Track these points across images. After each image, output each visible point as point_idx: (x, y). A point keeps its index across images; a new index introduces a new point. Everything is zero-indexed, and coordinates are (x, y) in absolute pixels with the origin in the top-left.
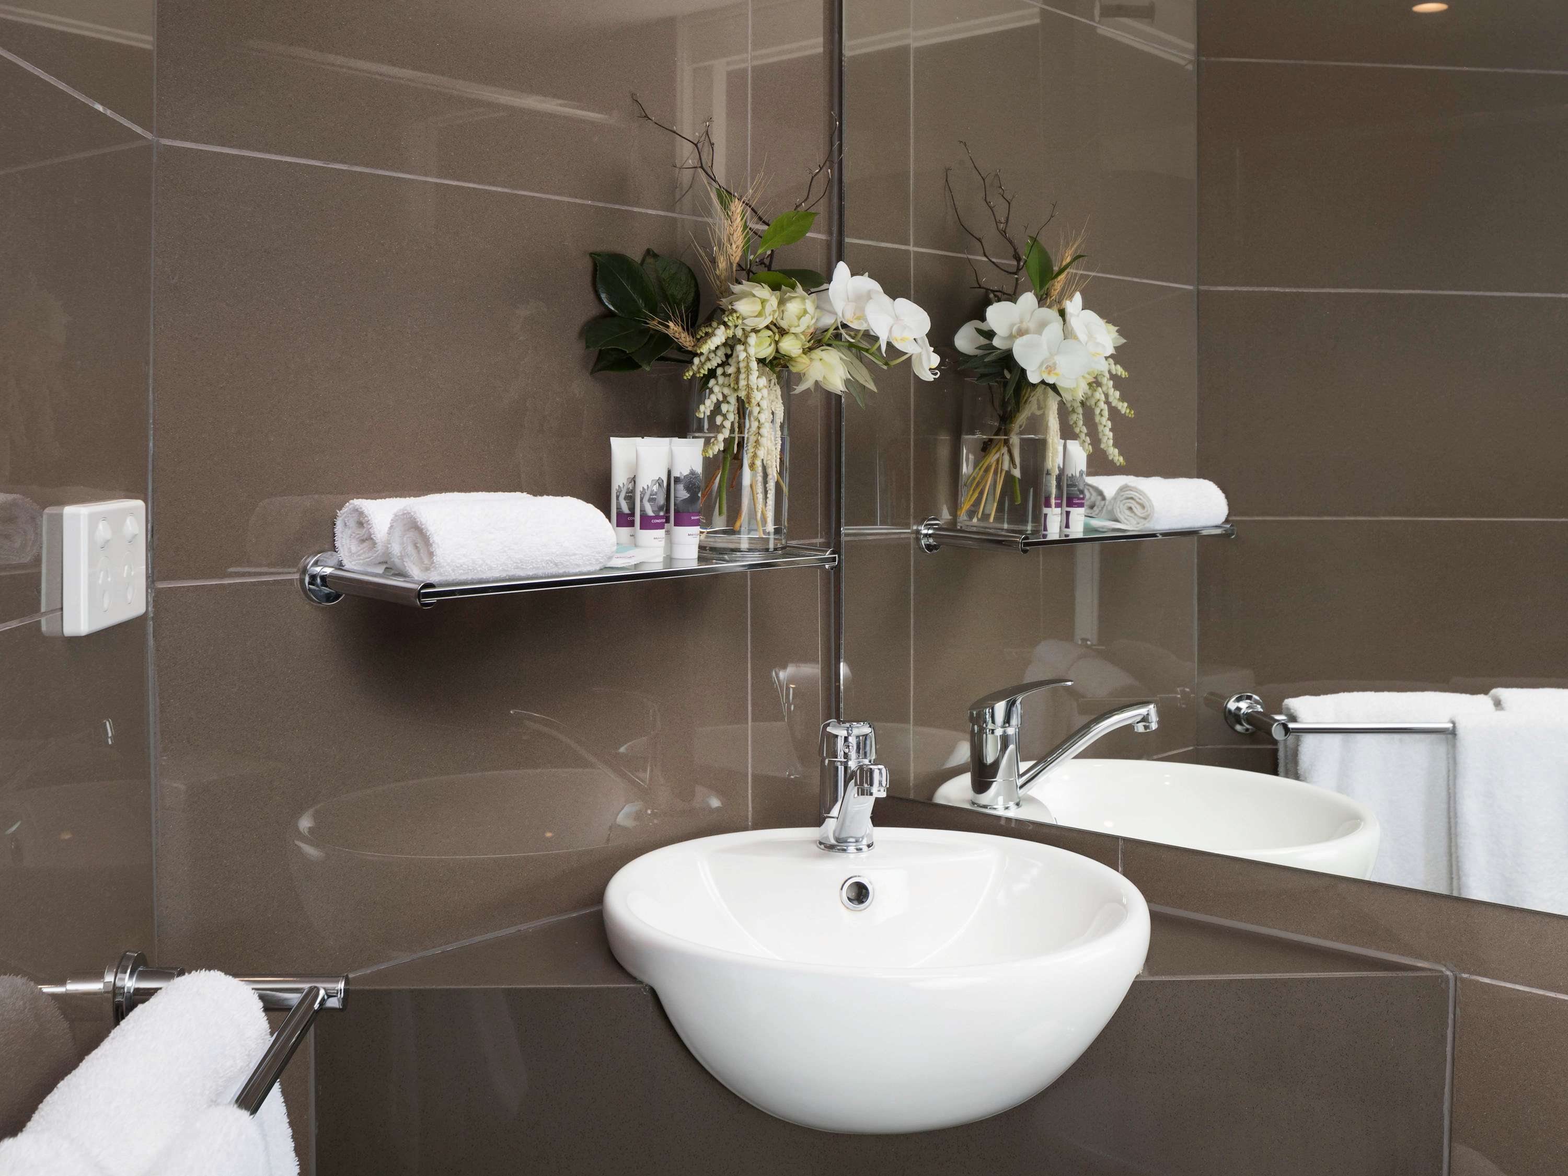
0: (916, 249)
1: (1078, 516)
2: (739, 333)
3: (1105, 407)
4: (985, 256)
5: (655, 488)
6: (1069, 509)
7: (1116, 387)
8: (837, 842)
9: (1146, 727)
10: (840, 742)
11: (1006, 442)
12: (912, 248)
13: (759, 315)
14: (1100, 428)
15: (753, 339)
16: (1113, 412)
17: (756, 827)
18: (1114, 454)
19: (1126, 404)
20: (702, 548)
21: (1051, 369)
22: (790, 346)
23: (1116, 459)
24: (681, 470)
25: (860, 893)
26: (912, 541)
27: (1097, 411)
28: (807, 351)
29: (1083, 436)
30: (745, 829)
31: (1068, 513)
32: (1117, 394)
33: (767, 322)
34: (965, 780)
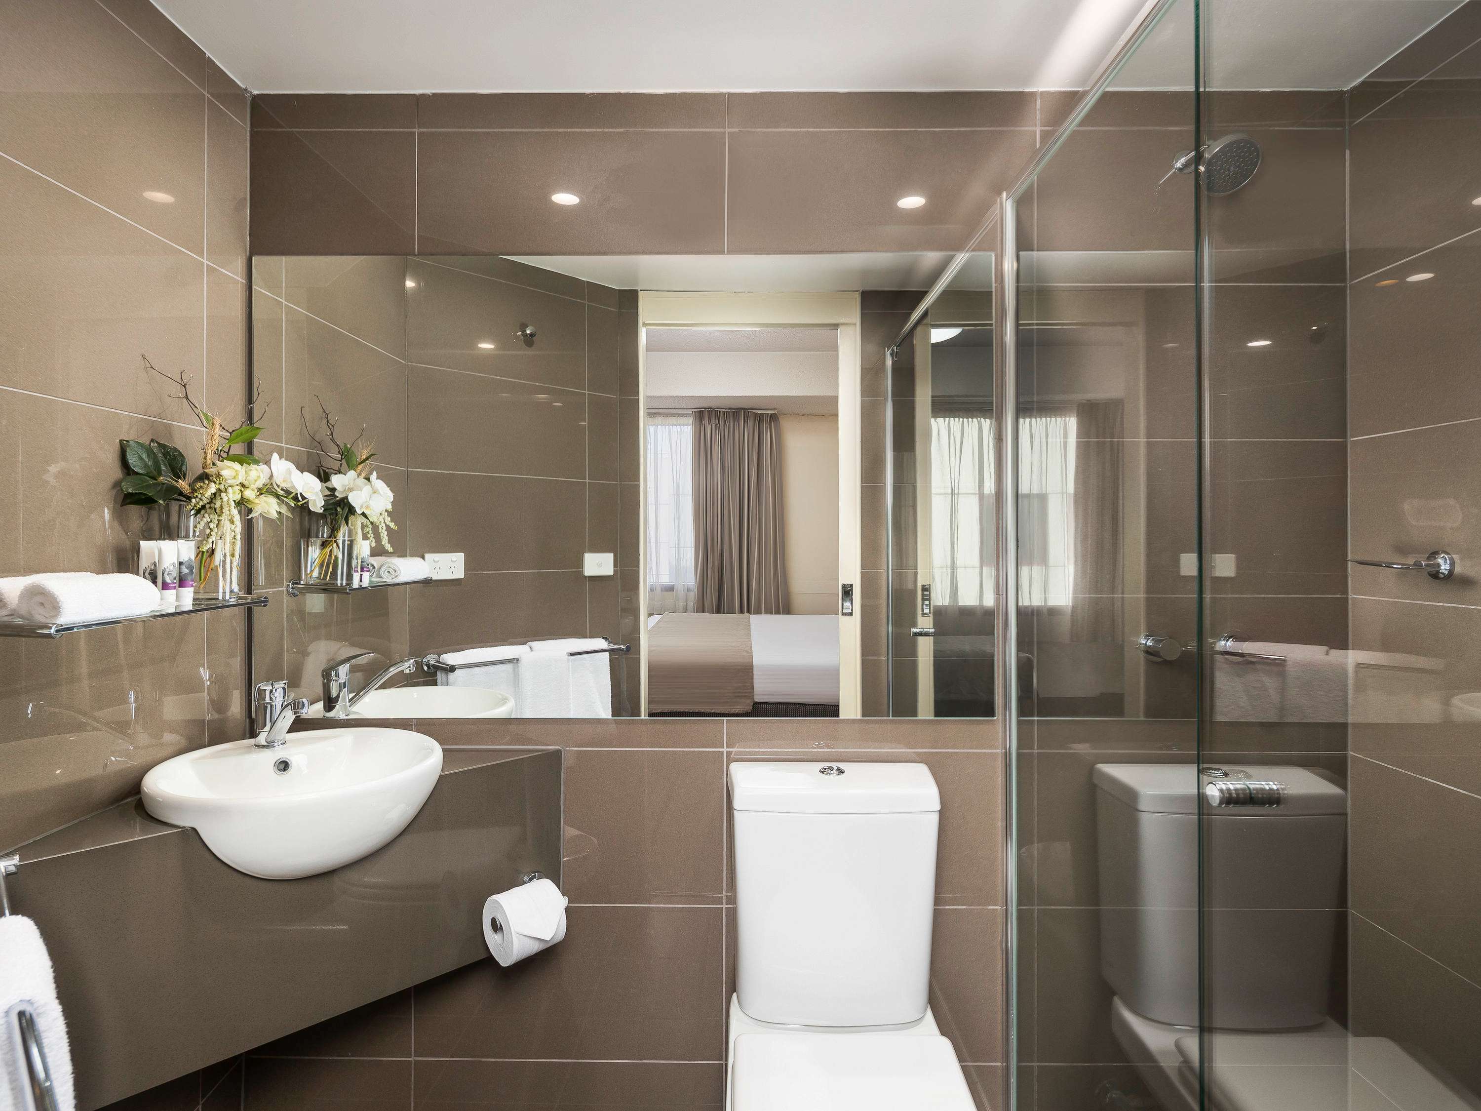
0: (286, 446)
1: (366, 575)
2: (222, 487)
3: (384, 525)
4: (323, 451)
5: (172, 568)
6: (362, 573)
7: (388, 515)
8: (267, 743)
9: (410, 670)
10: (268, 693)
11: (336, 542)
12: (283, 445)
13: (234, 478)
14: (382, 535)
15: (230, 490)
16: (388, 527)
17: (209, 746)
18: (388, 547)
19: (393, 524)
20: (194, 600)
21: (367, 507)
22: (249, 494)
23: (389, 550)
24: (184, 558)
25: (284, 766)
26: (285, 591)
27: (380, 527)
28: (257, 496)
29: (371, 538)
30: (205, 747)
31: (361, 575)
32: (389, 519)
33: (238, 483)
34: (320, 705)
